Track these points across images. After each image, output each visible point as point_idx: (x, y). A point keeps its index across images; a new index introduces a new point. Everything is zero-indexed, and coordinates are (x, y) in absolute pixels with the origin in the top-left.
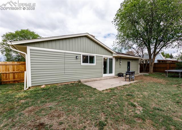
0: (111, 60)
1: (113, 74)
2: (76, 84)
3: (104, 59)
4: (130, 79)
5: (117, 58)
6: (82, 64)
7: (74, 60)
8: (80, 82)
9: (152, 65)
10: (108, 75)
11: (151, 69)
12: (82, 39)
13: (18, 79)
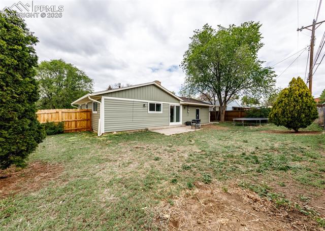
0: (178, 108)
1: (181, 123)
2: (144, 131)
3: (171, 106)
4: (196, 127)
5: (185, 106)
6: (149, 112)
7: (141, 109)
8: (147, 130)
9: (223, 113)
10: (175, 123)
11: (223, 117)
12: (149, 87)
13: (79, 128)
